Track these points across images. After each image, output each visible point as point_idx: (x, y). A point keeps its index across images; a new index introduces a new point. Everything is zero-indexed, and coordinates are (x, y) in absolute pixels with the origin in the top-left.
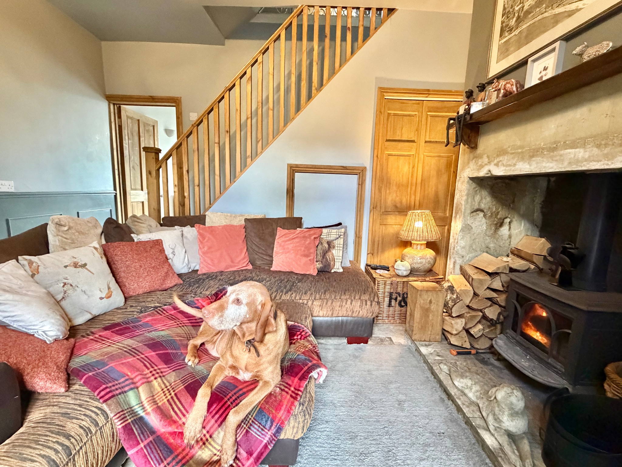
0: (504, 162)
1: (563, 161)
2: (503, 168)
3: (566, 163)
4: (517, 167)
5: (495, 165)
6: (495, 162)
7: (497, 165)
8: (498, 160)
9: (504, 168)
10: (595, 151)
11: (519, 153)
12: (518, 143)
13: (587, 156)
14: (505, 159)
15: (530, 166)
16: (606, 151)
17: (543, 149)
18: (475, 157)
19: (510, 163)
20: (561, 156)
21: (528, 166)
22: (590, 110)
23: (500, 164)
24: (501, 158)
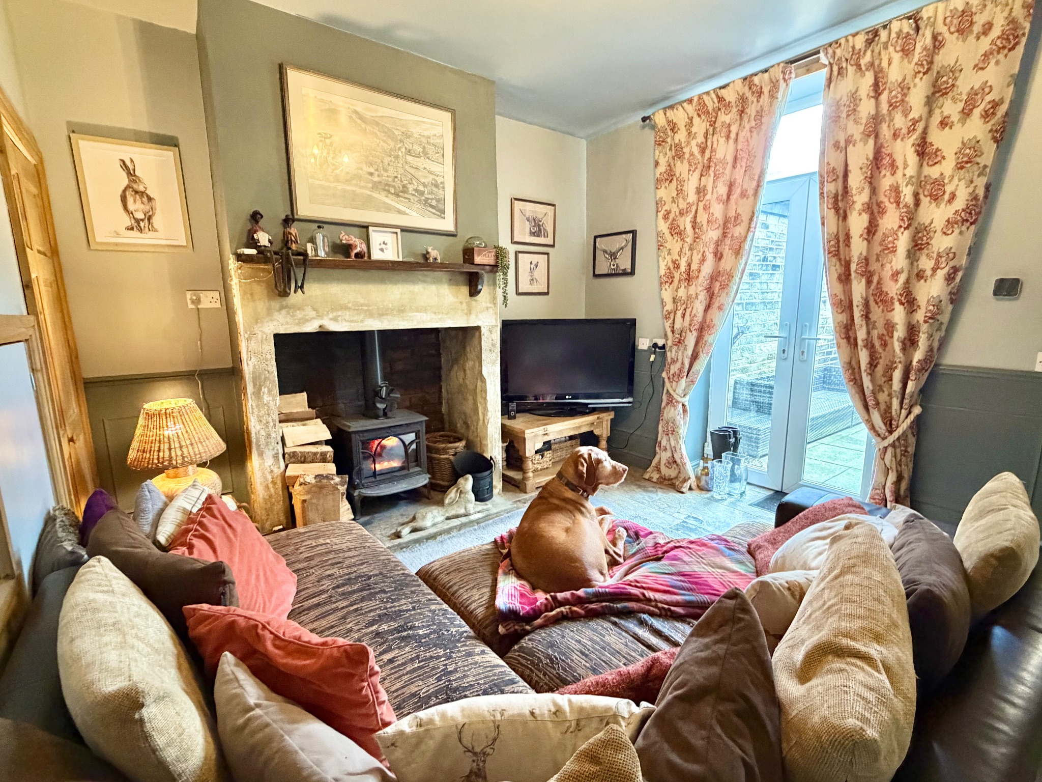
0: (347, 318)
1: (412, 320)
2: (345, 324)
3: (415, 323)
4: (366, 323)
5: (331, 319)
6: (331, 316)
7: (335, 319)
8: (335, 314)
9: (348, 324)
10: (433, 316)
11: (366, 311)
12: (362, 301)
13: (429, 319)
14: (347, 314)
15: (382, 322)
16: (440, 316)
17: (392, 310)
18: (287, 307)
19: (355, 318)
20: (410, 316)
21: (380, 323)
22: (424, 289)
23: (340, 319)
24: (340, 313)
